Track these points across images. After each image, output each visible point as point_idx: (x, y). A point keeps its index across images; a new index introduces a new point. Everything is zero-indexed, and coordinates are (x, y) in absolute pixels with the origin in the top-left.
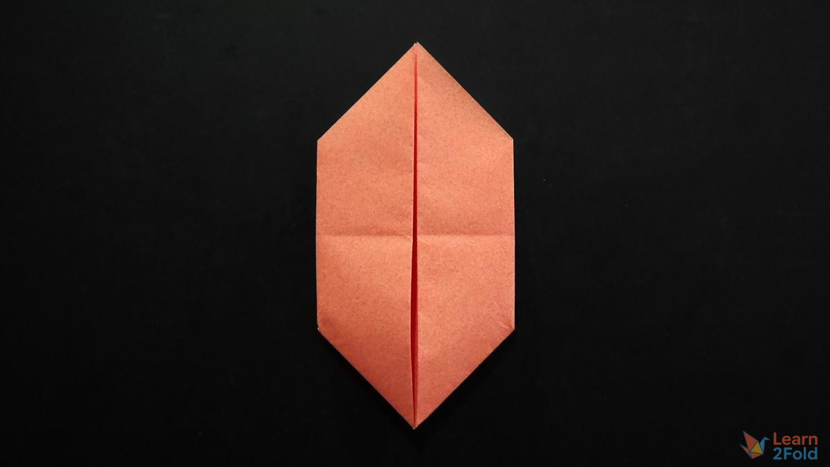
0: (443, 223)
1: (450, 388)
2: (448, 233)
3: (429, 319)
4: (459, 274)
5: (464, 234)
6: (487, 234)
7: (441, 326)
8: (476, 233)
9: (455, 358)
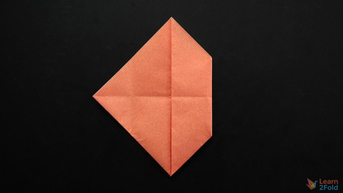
0: (182, 92)
1: (185, 160)
2: (184, 96)
3: (176, 131)
4: (188, 113)
5: (191, 96)
6: (200, 97)
7: (181, 134)
8: (195, 96)
9: (187, 147)
